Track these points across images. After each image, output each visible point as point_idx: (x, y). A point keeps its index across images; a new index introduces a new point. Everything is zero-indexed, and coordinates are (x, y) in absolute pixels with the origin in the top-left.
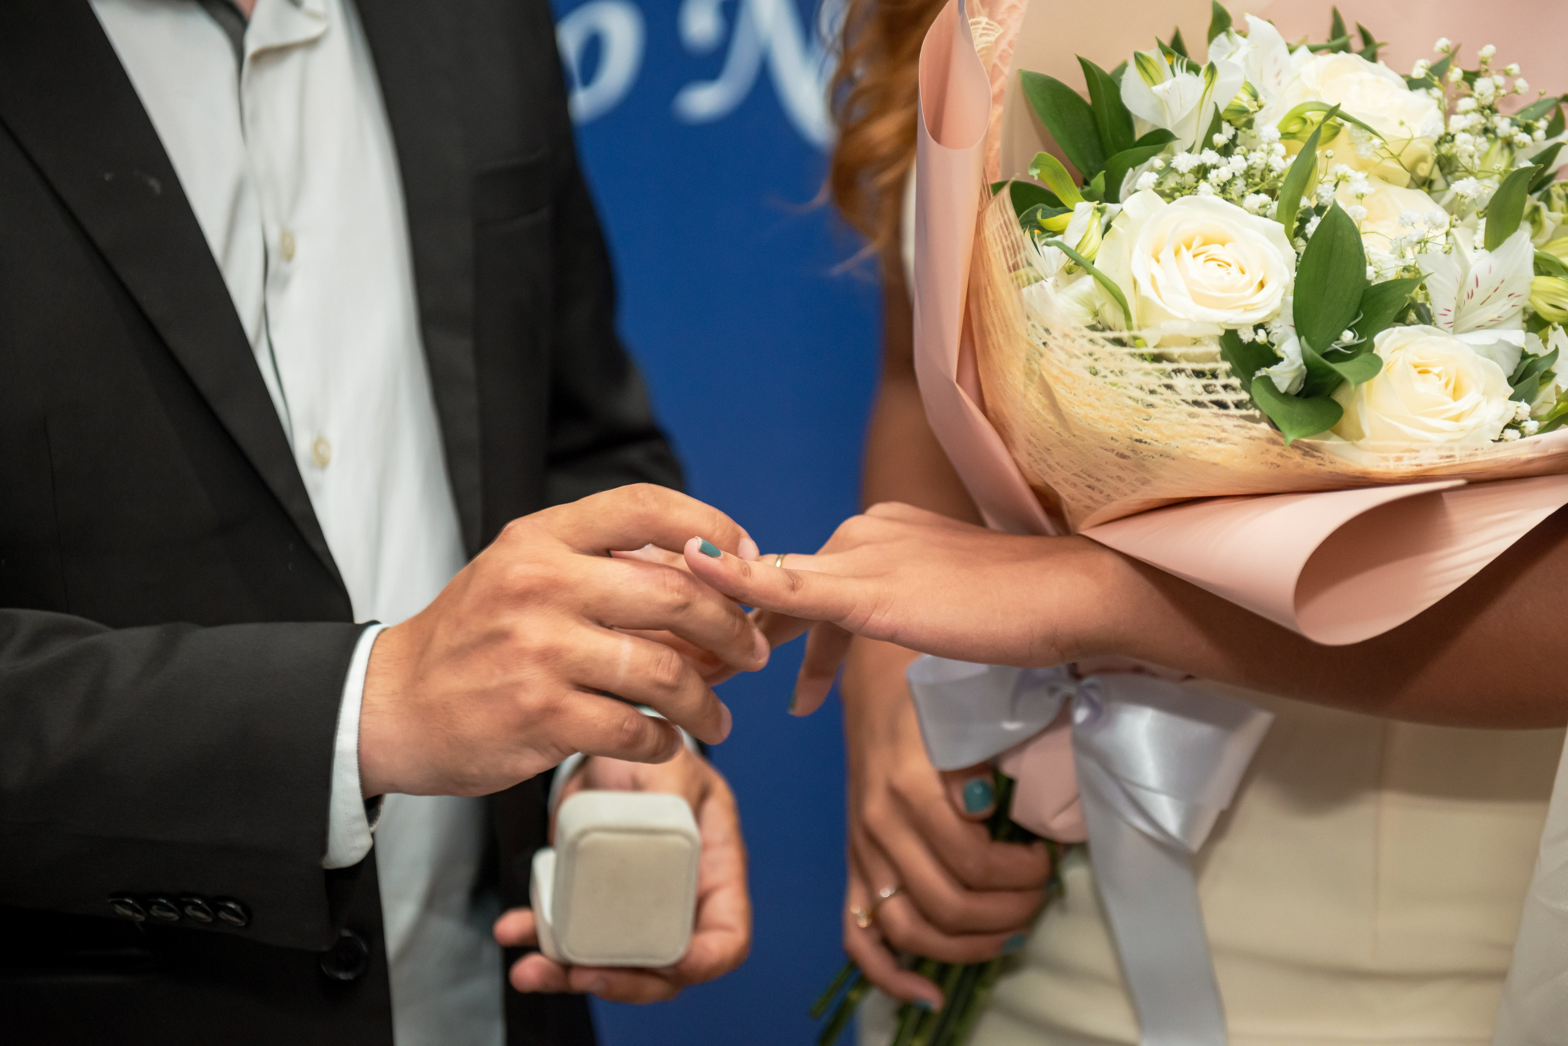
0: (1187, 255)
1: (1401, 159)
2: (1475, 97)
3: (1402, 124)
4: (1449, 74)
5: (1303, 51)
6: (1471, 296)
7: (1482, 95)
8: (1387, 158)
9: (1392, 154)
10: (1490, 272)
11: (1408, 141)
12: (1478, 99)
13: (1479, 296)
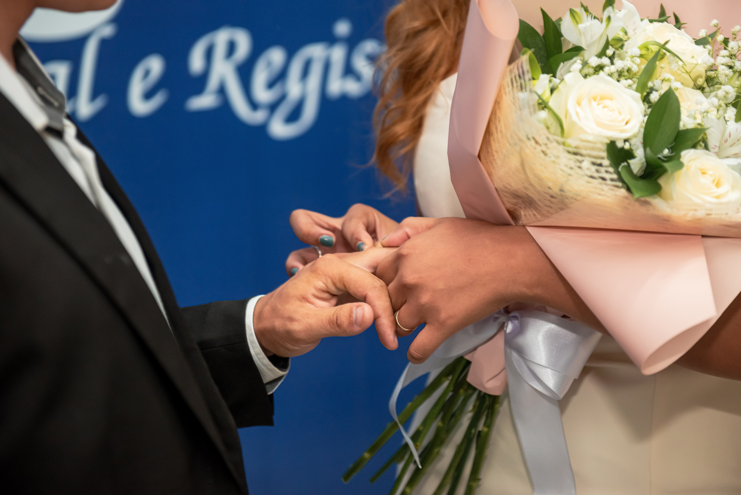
0: (594, 104)
1: (691, 74)
2: (728, 50)
3: (693, 57)
4: (717, 37)
5: (646, 21)
6: (726, 141)
7: (733, 49)
8: (684, 73)
9: (686, 71)
10: (737, 131)
11: (695, 65)
12: (730, 51)
13: (730, 141)
